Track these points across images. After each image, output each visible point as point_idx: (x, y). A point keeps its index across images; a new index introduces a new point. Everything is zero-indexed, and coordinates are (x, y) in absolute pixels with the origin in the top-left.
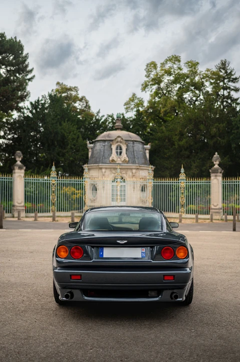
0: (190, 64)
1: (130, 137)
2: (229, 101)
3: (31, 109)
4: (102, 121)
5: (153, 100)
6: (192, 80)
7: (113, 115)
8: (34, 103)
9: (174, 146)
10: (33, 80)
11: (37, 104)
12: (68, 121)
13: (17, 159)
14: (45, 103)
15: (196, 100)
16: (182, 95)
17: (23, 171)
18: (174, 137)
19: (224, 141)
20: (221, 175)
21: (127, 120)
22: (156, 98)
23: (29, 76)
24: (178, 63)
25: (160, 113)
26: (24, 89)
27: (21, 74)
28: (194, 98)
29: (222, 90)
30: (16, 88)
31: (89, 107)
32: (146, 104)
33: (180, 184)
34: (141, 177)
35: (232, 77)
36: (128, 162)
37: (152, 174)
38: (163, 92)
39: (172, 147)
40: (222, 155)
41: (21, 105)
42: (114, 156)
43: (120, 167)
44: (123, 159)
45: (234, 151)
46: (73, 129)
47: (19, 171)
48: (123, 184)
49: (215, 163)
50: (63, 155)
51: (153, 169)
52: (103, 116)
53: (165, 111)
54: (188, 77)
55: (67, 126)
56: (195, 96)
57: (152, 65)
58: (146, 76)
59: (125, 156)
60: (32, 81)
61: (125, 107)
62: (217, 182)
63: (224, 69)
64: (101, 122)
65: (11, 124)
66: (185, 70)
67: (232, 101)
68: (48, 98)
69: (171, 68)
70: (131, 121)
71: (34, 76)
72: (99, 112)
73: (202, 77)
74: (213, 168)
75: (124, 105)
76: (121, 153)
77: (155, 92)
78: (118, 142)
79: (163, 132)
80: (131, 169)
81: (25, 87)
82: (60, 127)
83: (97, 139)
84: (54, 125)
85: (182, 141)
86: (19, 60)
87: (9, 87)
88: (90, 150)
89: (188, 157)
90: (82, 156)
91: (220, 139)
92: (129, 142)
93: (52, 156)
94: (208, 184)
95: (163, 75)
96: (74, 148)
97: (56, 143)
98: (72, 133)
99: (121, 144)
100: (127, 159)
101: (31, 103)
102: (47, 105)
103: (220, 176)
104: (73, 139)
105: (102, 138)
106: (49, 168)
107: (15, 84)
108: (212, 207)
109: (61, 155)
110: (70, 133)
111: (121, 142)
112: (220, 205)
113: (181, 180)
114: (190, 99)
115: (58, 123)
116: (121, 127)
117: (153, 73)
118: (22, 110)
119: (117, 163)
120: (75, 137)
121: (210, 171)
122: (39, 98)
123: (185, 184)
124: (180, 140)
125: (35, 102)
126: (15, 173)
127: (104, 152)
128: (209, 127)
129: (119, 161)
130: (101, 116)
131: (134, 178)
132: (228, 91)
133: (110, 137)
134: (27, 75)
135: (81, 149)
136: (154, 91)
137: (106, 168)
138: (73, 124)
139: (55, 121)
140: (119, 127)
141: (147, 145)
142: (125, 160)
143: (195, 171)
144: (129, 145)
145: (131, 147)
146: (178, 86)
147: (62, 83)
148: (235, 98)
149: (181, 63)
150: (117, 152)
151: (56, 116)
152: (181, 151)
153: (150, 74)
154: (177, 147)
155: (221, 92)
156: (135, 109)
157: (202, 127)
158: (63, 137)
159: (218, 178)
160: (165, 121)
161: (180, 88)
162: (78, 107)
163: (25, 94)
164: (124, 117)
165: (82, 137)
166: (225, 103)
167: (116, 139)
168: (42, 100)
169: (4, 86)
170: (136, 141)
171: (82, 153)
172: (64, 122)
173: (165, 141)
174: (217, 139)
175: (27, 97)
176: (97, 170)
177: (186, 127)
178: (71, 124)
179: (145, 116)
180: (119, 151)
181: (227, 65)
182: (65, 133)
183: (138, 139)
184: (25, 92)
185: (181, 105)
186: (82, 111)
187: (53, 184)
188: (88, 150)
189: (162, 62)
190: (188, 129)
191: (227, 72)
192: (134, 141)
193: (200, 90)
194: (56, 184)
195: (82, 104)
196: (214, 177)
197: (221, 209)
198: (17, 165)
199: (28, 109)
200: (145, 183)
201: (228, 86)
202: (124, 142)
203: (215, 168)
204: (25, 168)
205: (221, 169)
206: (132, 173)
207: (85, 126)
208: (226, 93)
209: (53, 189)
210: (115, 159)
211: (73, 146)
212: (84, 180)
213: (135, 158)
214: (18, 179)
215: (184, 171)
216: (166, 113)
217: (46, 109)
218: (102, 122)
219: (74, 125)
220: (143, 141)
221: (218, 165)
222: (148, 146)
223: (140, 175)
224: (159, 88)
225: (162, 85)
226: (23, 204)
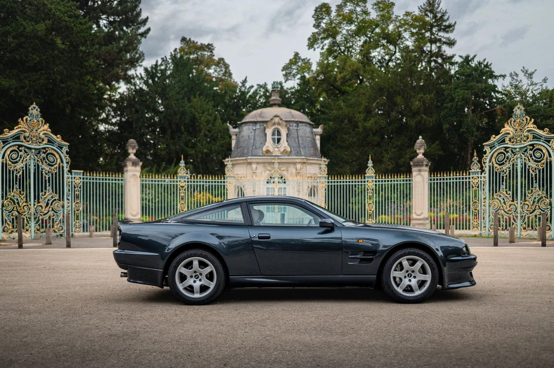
0: (381, 5)
1: (293, 117)
2: (440, 61)
3: (145, 79)
4: (250, 94)
5: (326, 62)
6: (383, 30)
7: (266, 84)
8: (150, 69)
9: (356, 129)
10: (148, 36)
11: (154, 71)
12: (200, 95)
13: (130, 151)
14: (166, 70)
15: (390, 60)
16: (370, 53)
17: (139, 168)
18: (358, 115)
19: (430, 119)
20: (427, 169)
21: (286, 92)
22: (330, 58)
23: (142, 30)
24: (363, 5)
25: (335, 80)
26: (135, 49)
27: (130, 27)
28: (387, 57)
29: (429, 44)
30: (123, 48)
31: (230, 75)
32: (314, 67)
33: (366, 183)
34: (309, 175)
35: (444, 24)
36: (290, 154)
37: (325, 169)
38: (340, 49)
39: (353, 131)
40: (429, 141)
41: (131, 72)
42: (269, 144)
43: (279, 161)
44: (282, 150)
45: (447, 135)
46: (208, 106)
47: (133, 168)
48: (282, 186)
49: (418, 151)
50: (194, 146)
51: (327, 163)
52: (252, 87)
53: (343, 78)
54: (377, 26)
55: (199, 102)
56: (387, 54)
57: (324, 9)
58: (314, 26)
59: (286, 144)
60: (145, 37)
61: (284, 72)
62: (421, 179)
63: (431, 12)
64: (248, 96)
65: (117, 102)
66: (374, 15)
67: (443, 59)
68: (170, 61)
69: (352, 12)
70: (293, 93)
71: (149, 30)
72: (245, 81)
73: (398, 24)
74: (415, 159)
75: (282, 71)
76: (279, 140)
77: (327, 49)
78: (274, 124)
79: (340, 109)
80: (295, 163)
81: (137, 46)
82: (189, 104)
83: (243, 121)
84: (180, 101)
85: (368, 121)
86: (127, 6)
87: (113, 47)
88: (234, 137)
89: (378, 145)
90: (221, 146)
91: (425, 117)
92: (291, 124)
93: (177, 147)
94: (408, 182)
95: (340, 23)
96: (210, 135)
97: (183, 127)
98: (206, 113)
99: (279, 127)
100: (289, 149)
101: (146, 70)
102: (169, 72)
103: (425, 171)
104: (208, 122)
105: (252, 118)
106: (173, 164)
107: (122, 42)
108: (414, 216)
109: (190, 145)
110: (203, 113)
111: (279, 124)
112: (426, 214)
113: (368, 177)
114: (380, 58)
115: (186, 98)
116: (280, 103)
117: (324, 21)
118: (132, 80)
119: (274, 154)
120: (211, 118)
121: (412, 163)
122: (157, 62)
123: (374, 183)
124: (365, 120)
125: (152, 67)
126: (127, 171)
127: (254, 140)
128: (410, 99)
129: (276, 152)
130: (247, 87)
131: (298, 177)
132: (438, 44)
133: (263, 117)
134: (139, 28)
135: (219, 137)
136: (326, 47)
137: (258, 163)
138: (207, 100)
139: (181, 96)
140: (277, 102)
141: (318, 128)
142: (284, 150)
143: (389, 165)
144: (291, 128)
145: (294, 131)
146: (363, 39)
147: (190, 40)
148: (449, 55)
149: (367, 4)
150: (274, 140)
151: (183, 89)
152: (368, 136)
153: (320, 23)
154: (361, 129)
155: (427, 48)
156: (299, 76)
157: (399, 99)
158: (194, 119)
159: (423, 173)
160: (343, 93)
161: (365, 42)
162: (214, 75)
163: (137, 56)
164: (282, 87)
165: (221, 119)
166: (433, 64)
167: (272, 119)
168: (161, 65)
169: (106, 45)
170: (301, 122)
171: (221, 142)
172: (195, 97)
173: (343, 122)
174: (422, 117)
175: (140, 61)
176: (245, 166)
177: (375, 102)
178: (205, 100)
179: (314, 86)
180: (276, 137)
181: (436, 6)
182: (196, 113)
183: (305, 119)
184: (137, 53)
185: (367, 68)
186: (220, 80)
187: (182, 187)
188: (230, 137)
189: (339, 4)
190: (378, 103)
191: (437, 16)
192: (298, 123)
193: (395, 45)
194: (186, 186)
195: (218, 70)
196: (418, 173)
197: (427, 219)
198: (130, 160)
199: (142, 78)
200: (315, 184)
201: (438, 37)
202: (284, 123)
203: (418, 159)
204: (141, 164)
205: (427, 161)
206: (296, 169)
207: (225, 103)
208: (434, 48)
209: (182, 194)
210: (271, 150)
211: (207, 133)
212: (225, 181)
213: (299, 146)
214: (132, 180)
215: (372, 165)
216: (345, 81)
217: (168, 77)
218: (250, 96)
219: (209, 101)
220: (311, 123)
221: (423, 154)
222: (319, 130)
223: (308, 172)
224: (334, 44)
225: (339, 38)
226: (139, 216)
